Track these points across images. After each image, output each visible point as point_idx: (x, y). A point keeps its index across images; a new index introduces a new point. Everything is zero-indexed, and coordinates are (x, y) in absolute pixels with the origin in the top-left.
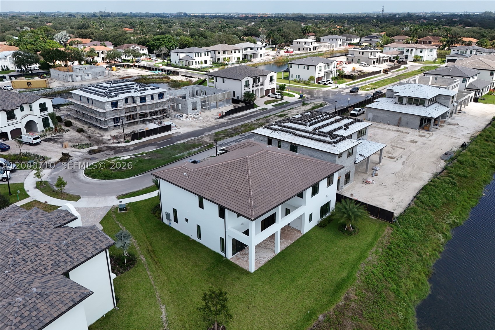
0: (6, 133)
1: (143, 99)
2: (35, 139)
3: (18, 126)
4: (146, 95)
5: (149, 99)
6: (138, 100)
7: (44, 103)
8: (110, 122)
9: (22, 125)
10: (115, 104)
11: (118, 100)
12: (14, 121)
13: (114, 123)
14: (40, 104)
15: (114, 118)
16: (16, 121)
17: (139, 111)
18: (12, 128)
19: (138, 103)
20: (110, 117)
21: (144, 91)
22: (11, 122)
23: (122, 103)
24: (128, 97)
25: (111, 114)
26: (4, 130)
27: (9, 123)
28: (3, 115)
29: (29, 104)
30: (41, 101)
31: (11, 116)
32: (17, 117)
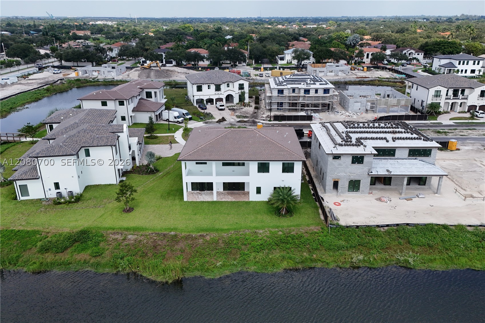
0: (213, 99)
1: (307, 91)
2: (221, 106)
3: (221, 97)
4: (311, 88)
5: (313, 93)
6: (302, 91)
7: (243, 84)
8: (275, 105)
9: (224, 97)
10: (281, 92)
11: (284, 89)
12: (219, 92)
13: (278, 107)
14: (239, 84)
15: (278, 103)
16: (221, 92)
17: (301, 100)
18: (217, 97)
19: (302, 93)
20: (275, 101)
21: (310, 85)
22: (217, 92)
23: (287, 91)
24: (296, 88)
25: (276, 99)
26: (211, 97)
27: (215, 93)
28: (213, 87)
29: (228, 83)
30: (241, 82)
31: (218, 88)
32: (222, 90)
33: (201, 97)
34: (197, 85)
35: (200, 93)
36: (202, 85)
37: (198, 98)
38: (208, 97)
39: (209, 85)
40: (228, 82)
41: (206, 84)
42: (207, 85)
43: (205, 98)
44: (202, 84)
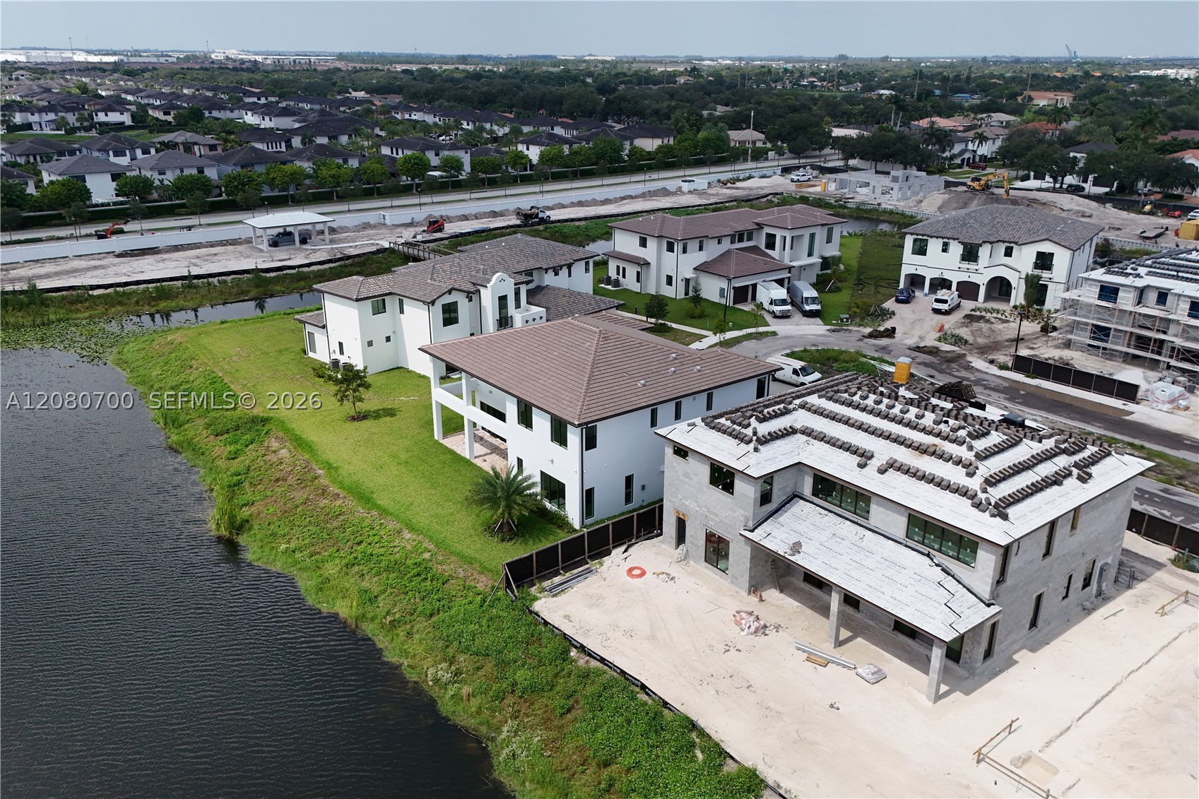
0: (951, 282)
3: (974, 279)
7: (1052, 256)
9: (982, 280)
10: (1109, 293)
11: (1124, 286)
12: (972, 266)
13: (1091, 338)
14: (1038, 252)
15: (1094, 326)
16: (977, 267)
18: (964, 277)
20: (1086, 318)
22: (965, 265)
23: (1133, 297)
25: (1090, 312)
26: (947, 276)
27: (961, 265)
28: (956, 249)
29: (1008, 245)
30: (1046, 247)
31: (970, 254)
32: (980, 260)
33: (921, 272)
34: (916, 237)
35: (919, 259)
36: (929, 238)
37: (912, 270)
38: (936, 274)
39: (946, 240)
40: (1010, 242)
41: (937, 237)
42: (940, 242)
43: (929, 275)
44: (928, 236)
